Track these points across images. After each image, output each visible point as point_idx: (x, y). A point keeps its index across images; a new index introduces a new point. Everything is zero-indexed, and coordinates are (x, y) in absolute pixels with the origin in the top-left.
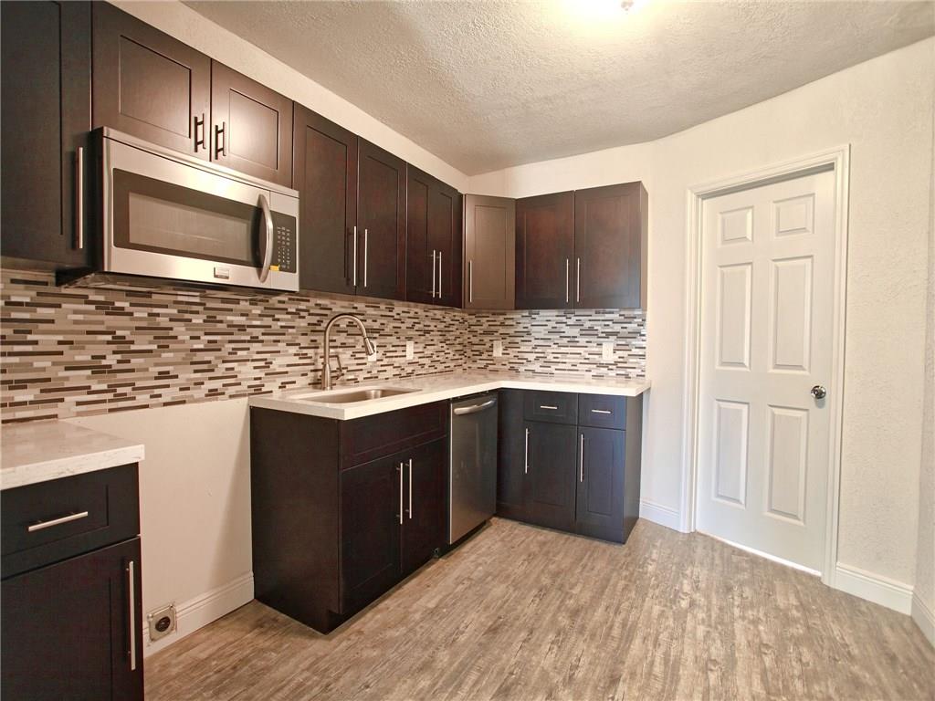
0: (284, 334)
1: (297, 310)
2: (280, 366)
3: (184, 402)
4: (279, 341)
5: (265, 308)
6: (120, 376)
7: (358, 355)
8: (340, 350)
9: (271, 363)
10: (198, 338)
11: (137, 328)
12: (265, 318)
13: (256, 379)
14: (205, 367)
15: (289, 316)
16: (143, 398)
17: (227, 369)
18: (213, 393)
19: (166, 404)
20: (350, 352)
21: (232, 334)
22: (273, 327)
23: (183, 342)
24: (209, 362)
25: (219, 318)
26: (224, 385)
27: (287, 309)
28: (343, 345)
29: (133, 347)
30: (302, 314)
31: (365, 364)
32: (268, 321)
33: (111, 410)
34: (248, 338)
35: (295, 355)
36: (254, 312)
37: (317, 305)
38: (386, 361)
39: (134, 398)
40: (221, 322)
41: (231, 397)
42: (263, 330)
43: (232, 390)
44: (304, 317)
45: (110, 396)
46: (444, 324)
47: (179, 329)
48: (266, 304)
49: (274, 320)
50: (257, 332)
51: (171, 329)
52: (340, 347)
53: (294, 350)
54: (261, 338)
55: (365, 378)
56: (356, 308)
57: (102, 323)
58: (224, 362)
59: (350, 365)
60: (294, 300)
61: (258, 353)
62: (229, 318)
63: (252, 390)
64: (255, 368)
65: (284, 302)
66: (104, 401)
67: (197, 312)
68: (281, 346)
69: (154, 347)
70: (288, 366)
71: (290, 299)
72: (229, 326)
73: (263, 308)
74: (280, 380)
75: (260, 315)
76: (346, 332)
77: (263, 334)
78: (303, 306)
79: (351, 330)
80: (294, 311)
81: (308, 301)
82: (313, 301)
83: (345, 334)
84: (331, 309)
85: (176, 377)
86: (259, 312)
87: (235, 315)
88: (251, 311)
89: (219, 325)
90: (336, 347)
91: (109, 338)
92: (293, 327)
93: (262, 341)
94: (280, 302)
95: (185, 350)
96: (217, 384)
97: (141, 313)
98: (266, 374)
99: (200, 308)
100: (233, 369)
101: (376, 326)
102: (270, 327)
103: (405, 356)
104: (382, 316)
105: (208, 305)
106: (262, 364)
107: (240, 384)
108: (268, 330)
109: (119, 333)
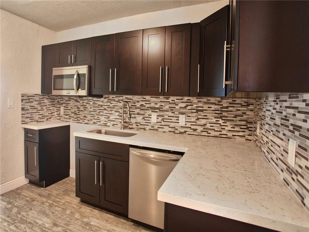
0: (114, 108)
1: (118, 100)
2: (113, 118)
3: (88, 124)
4: (112, 110)
5: (108, 100)
6: (78, 115)
7: (146, 119)
8: (137, 115)
9: (110, 117)
10: (91, 108)
11: (81, 105)
12: (108, 103)
13: (105, 121)
14: (93, 116)
15: (116, 102)
16: (81, 121)
17: (98, 117)
18: (94, 123)
19: (85, 124)
20: (142, 117)
21: (99, 107)
22: (110, 106)
23: (88, 109)
24: (94, 115)
25: (96, 103)
26: (97, 121)
27: (115, 100)
28: (138, 114)
29: (80, 110)
30: (120, 101)
31: (150, 123)
32: (109, 104)
33: (77, 123)
34: (103, 109)
35: (118, 115)
36: (105, 101)
37: (126, 98)
38: (163, 123)
39: (80, 121)
40: (96, 104)
41: (98, 125)
42: (107, 107)
43: (98, 123)
44: (121, 102)
45: (76, 119)
46: (221, 106)
47: (88, 106)
48: (108, 99)
49: (111, 103)
50: (106, 107)
51: (86, 106)
52: (137, 114)
53: (117, 114)
54: (107, 109)
55: (149, 129)
56: (145, 98)
57: (75, 104)
58: (97, 115)
59: (142, 122)
60: (117, 96)
61: (106, 113)
62: (98, 103)
63: (104, 124)
64: (105, 118)
65: (114, 98)
66: (76, 120)
67: (91, 101)
68: (113, 112)
69: (83, 110)
70: (115, 119)
71: (116, 96)
72: (98, 105)
73: (107, 100)
74: (112, 123)
75: (107, 102)
76: (140, 108)
77: (107, 108)
78: (121, 98)
79: (142, 108)
80: (117, 100)
81: (123, 97)
82: (125, 97)
83: (139, 109)
84: (132, 99)
85: (87, 117)
86: (106, 101)
87: (100, 102)
88: (104, 101)
89: (96, 105)
90: (135, 114)
91: (77, 107)
92: (117, 106)
93: (107, 110)
94: (112, 97)
95: (88, 111)
96: (95, 121)
97: (81, 102)
98: (108, 120)
99: (92, 100)
100: (99, 117)
101: (157, 106)
102: (109, 105)
103: (179, 123)
104: (160, 101)
105: (94, 100)
106: (107, 117)
107: (101, 122)
108: (109, 107)
109: (78, 106)
